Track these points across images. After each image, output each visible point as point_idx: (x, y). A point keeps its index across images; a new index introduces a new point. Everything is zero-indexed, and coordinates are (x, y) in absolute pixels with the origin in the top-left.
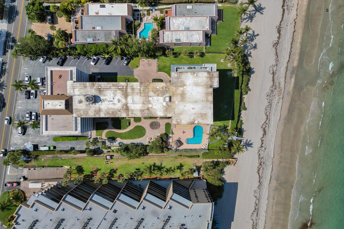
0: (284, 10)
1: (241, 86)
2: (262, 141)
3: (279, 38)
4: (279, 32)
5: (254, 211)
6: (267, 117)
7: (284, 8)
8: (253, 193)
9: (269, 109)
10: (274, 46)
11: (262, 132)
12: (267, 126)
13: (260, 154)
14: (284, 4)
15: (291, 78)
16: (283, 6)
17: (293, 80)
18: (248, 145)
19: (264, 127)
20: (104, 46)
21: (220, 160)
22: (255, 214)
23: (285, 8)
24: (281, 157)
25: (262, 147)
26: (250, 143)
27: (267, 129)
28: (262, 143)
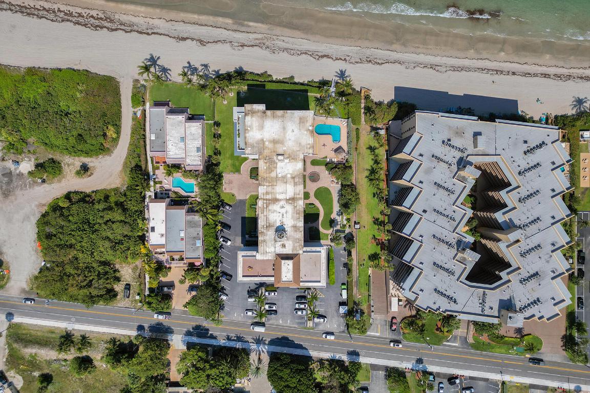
0: (153, 33)
1: (261, 82)
2: (337, 59)
3: (193, 39)
4: (184, 39)
5: (435, 69)
6: (304, 53)
7: (150, 33)
8: (409, 70)
9: (292, 51)
10: (205, 45)
11: (325, 59)
12: (316, 53)
13: (356, 62)
14: (145, 33)
15: (249, 26)
16: (148, 34)
17: (251, 24)
18: (342, 74)
19: (317, 57)
20: (207, 227)
21: (363, 105)
22: (437, 68)
23: (150, 31)
24: (359, 39)
25: (345, 60)
26: (339, 72)
27: (320, 54)
28: (341, 59)
